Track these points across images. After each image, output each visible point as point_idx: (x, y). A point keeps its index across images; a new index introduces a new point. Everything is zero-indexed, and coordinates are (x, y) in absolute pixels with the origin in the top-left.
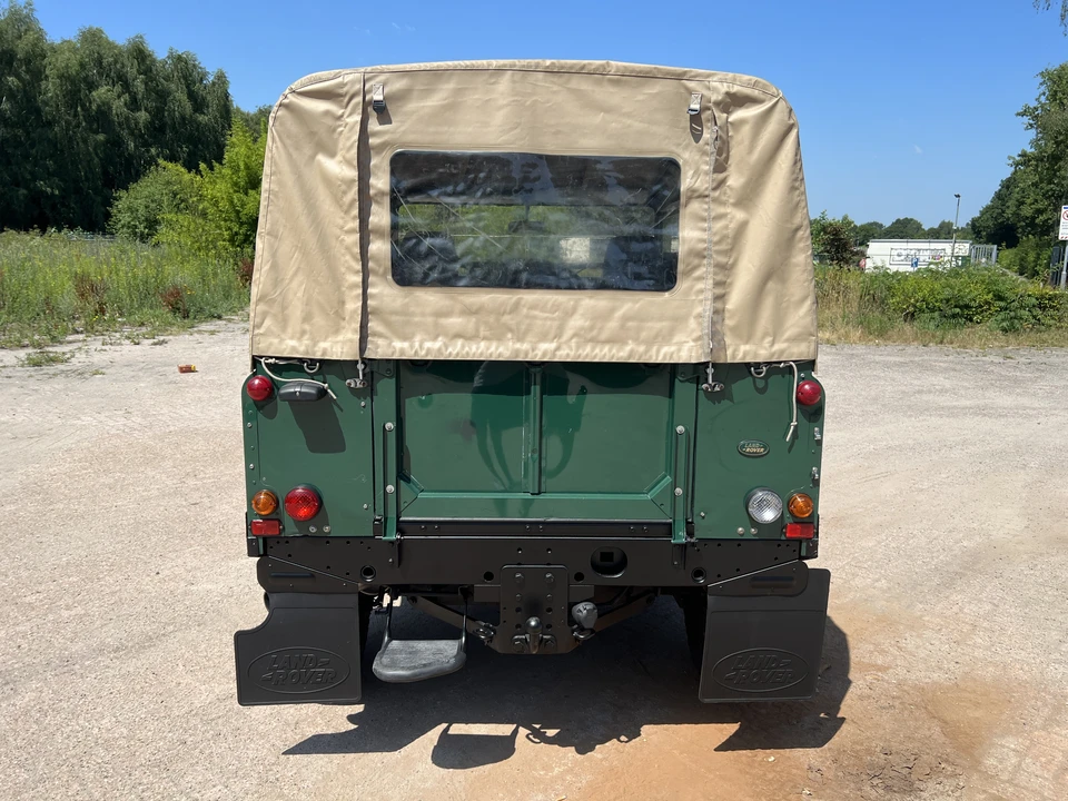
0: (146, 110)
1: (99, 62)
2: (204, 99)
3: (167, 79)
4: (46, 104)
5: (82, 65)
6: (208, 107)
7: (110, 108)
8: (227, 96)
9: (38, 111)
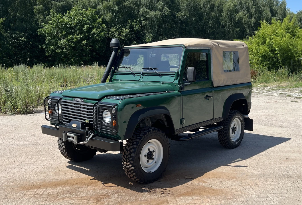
0: (255, 18)
1: (241, 4)
2: (276, 11)
3: (263, 6)
4: (222, 20)
5: (235, 6)
6: (278, 14)
7: (243, 19)
8: (285, 9)
9: (220, 23)
